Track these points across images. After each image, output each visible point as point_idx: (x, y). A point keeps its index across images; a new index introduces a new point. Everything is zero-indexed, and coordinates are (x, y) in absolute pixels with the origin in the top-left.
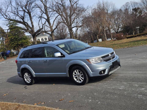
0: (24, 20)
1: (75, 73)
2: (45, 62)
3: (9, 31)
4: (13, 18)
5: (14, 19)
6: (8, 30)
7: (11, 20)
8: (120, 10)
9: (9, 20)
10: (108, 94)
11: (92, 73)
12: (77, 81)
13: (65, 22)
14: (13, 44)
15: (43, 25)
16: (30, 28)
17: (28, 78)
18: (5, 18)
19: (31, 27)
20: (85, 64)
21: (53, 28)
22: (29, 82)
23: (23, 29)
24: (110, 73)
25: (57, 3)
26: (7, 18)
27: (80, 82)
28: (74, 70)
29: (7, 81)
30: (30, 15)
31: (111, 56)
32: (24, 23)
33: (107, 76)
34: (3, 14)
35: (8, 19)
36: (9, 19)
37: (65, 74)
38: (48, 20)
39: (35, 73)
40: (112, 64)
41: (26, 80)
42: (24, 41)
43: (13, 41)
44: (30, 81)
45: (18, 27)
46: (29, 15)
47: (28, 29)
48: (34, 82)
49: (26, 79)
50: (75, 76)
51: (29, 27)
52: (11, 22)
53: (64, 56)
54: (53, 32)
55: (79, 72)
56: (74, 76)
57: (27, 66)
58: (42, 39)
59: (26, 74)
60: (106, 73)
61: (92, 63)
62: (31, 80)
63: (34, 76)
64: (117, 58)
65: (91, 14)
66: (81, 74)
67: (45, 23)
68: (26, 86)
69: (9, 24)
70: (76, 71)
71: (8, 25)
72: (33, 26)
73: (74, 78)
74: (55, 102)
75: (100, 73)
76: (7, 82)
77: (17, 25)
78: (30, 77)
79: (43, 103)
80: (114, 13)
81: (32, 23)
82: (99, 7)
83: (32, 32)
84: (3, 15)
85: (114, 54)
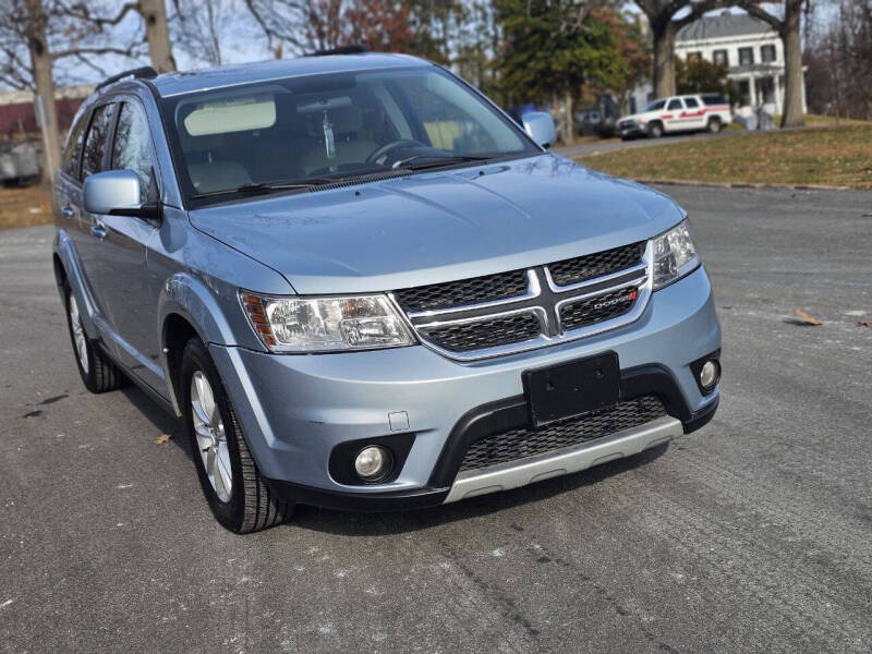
11: (271, 441)
14: (522, 65)
20: (229, 338)
24: (467, 484)
31: (547, 298)
42: (591, 53)
43: (525, 49)
44: (87, 362)
56: (197, 425)
58: (745, 53)
60: (410, 478)
61: (280, 344)
62: (87, 354)
85: (642, 273)
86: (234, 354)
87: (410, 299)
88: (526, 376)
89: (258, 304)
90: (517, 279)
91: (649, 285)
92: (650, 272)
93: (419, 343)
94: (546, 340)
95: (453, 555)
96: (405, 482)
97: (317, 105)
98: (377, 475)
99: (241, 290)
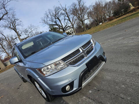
0: (57, 23)
7: (51, 25)
8: (110, 2)
11: (50, 90)
15: (66, 23)
21: (73, 23)
23: (58, 28)
25: (73, 9)
30: (59, 20)
35: (49, 25)
47: (60, 28)
51: (60, 26)
52: (51, 26)
54: (73, 26)
58: (70, 31)
64: (96, 50)
65: (92, 10)
71: (50, 28)
72: (62, 25)
80: (106, 5)
81: (61, 24)
82: (96, 4)
84: (46, 23)
85: (92, 44)
86: (39, 79)
87: (64, 60)
88: (86, 64)
89: (40, 70)
90: (78, 51)
91: (94, 45)
92: (93, 43)
93: (68, 66)
94: (85, 58)
95: (84, 95)
96: (74, 89)
97: (38, 40)
98: (70, 90)
99: (36, 69)
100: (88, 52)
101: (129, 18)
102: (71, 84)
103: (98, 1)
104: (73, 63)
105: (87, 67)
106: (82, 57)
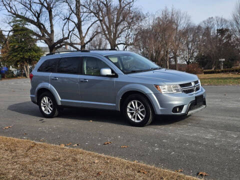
0: (40, 19)
1: (131, 106)
2: (82, 81)
3: (11, 34)
4: (22, 13)
5: (23, 15)
6: (10, 32)
9: (15, 16)
10: (187, 143)
11: (160, 108)
12: (133, 120)
13: (107, 32)
14: (16, 56)
15: (70, 32)
16: (48, 34)
17: (48, 106)
18: (9, 11)
19: (50, 33)
20: (152, 92)
22: (48, 113)
23: (35, 34)
24: (189, 113)
26: (11, 12)
27: (136, 121)
28: (130, 101)
29: (8, 109)
30: (50, 12)
31: (194, 86)
32: (39, 24)
33: (185, 116)
34: (5, 3)
35: (13, 13)
36: (15, 14)
37: (114, 105)
38: (79, 26)
39: (61, 98)
40: (194, 99)
41: (43, 109)
42: (35, 54)
43: (16, 52)
44: (50, 111)
45: (27, 29)
46: (48, 13)
48: (57, 113)
49: (45, 107)
50: (130, 110)
53: (116, 76)
54: (84, 46)
55: (139, 105)
56: (128, 110)
57: (50, 86)
59: (46, 99)
60: (183, 112)
61: (163, 93)
62: (52, 109)
63: (60, 104)
64: (202, 90)
66: (141, 109)
67: (73, 30)
68: (42, 118)
69: (13, 22)
70: (133, 103)
71: (12, 24)
73: (129, 114)
74: (97, 145)
75: (175, 110)
76: (9, 111)
77: (26, 26)
78: (52, 104)
79: (76, 145)
83: (49, 41)
84: (5, 5)
85: (199, 84)
86: (153, 95)
88: (196, 97)
89: (157, 86)
90: (190, 84)
93: (183, 92)
94: (195, 92)
99: (154, 85)
100: (198, 89)
101: (233, 82)
102: (181, 107)
103: (170, 10)
104: (187, 92)
105: (196, 100)
106: (191, 91)
